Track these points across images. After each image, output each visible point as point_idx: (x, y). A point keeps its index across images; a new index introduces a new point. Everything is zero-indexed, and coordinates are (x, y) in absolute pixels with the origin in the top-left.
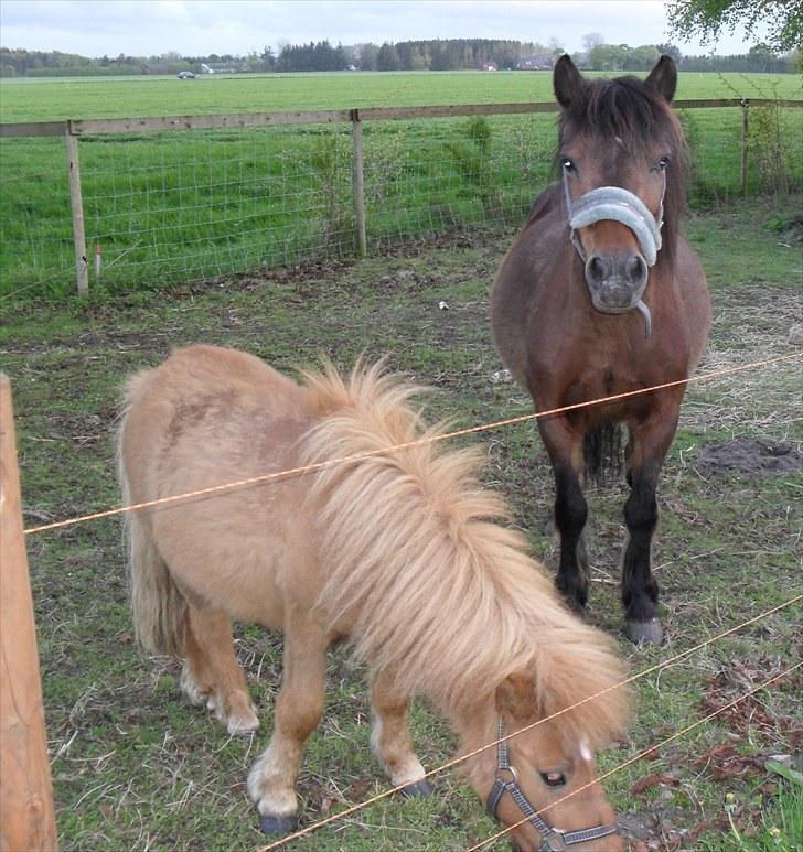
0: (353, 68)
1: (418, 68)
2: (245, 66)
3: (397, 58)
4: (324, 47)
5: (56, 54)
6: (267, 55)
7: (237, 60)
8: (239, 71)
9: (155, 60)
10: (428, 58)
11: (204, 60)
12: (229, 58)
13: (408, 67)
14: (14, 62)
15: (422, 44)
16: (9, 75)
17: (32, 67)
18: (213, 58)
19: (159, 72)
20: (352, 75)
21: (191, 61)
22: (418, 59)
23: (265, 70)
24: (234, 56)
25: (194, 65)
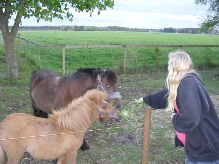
0: (177, 32)
1: (189, 33)
2: (157, 31)
3: (185, 31)
4: (172, 29)
5: (125, 27)
6: (161, 29)
7: (156, 30)
8: (156, 32)
9: (141, 29)
10: (191, 31)
11: (150, 30)
12: (154, 29)
13: (187, 33)
14: (118, 29)
15: (190, 29)
16: (116, 31)
17: (120, 29)
18: (152, 29)
19: (142, 31)
20: (177, 34)
21: (147, 30)
22: (189, 31)
23: (161, 32)
24: (155, 29)
25: (148, 30)
